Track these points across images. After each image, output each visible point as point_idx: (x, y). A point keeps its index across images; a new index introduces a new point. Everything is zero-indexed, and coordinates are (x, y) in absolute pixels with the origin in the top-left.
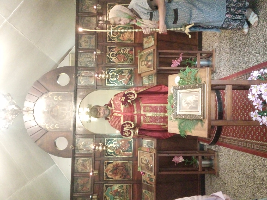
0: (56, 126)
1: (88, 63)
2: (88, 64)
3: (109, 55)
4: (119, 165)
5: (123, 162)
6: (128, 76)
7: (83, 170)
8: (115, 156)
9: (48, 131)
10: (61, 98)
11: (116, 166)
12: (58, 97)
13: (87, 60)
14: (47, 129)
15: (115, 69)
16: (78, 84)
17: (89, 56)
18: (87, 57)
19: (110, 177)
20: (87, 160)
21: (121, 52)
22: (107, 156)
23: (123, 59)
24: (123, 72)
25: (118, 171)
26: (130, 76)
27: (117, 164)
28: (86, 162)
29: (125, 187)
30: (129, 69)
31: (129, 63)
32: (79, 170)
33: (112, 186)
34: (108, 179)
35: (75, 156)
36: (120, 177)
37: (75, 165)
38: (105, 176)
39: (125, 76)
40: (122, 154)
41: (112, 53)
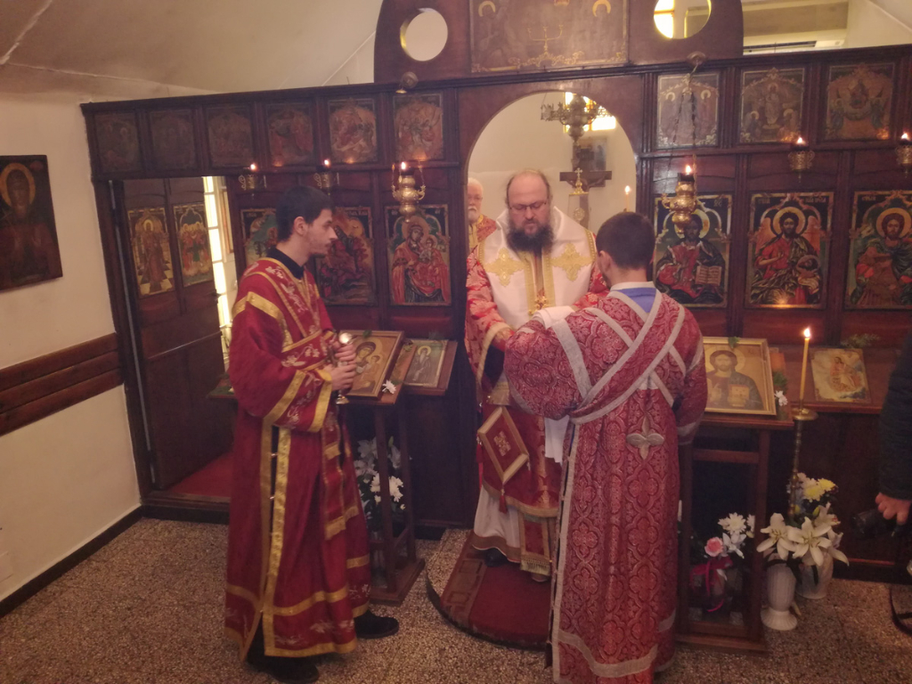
0: (486, 3)
1: (754, 116)
2: (749, 116)
3: (793, 203)
4: (360, 258)
5: (371, 274)
8: (391, 242)
10: (602, 9)
11: (356, 248)
15: (724, 231)
16: (662, 79)
17: (790, 116)
18: (784, 106)
21: (802, 256)
23: (771, 264)
24: (709, 264)
25: (341, 257)
26: (691, 292)
35: (381, 96)
36: (323, 264)
39: (695, 273)
40: (397, 268)
41: (802, 217)
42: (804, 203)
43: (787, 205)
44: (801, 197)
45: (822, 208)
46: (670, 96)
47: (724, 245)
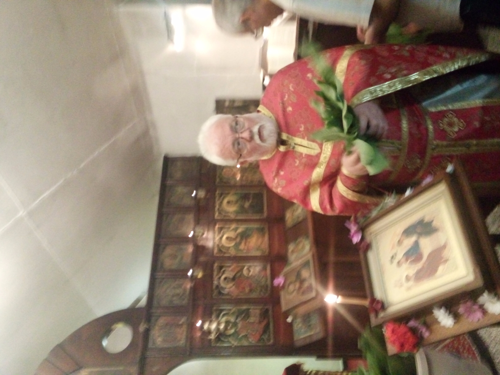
1: (175, 300)
6: (260, 322)
13: (171, 293)
15: (230, 310)
16: (150, 345)
21: (243, 274)
24: (248, 316)
26: (263, 323)
30: (262, 307)
31: (260, 294)
42: (219, 275)
44: (216, 276)
45: (221, 268)
47: (238, 309)
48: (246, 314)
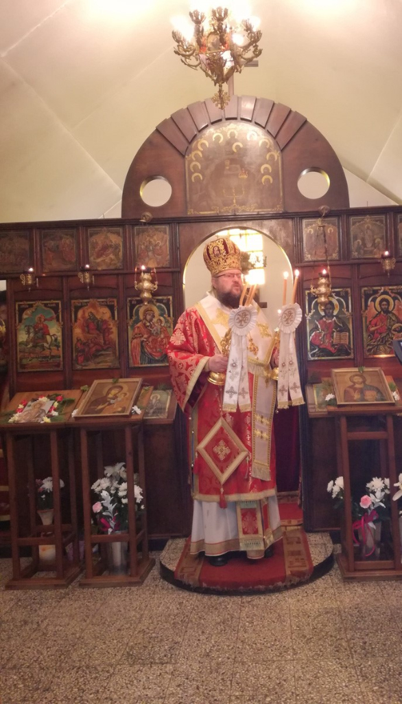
0: (196, 174)
1: (358, 242)
2: (356, 242)
3: (385, 293)
4: (107, 334)
5: (115, 345)
6: (333, 345)
7: (94, 248)
8: (131, 322)
9: (183, 156)
10: (268, 180)
11: (105, 327)
12: (269, 174)
13: (367, 237)
14: (188, 156)
15: (348, 310)
16: (304, 222)
17: (379, 243)
18: (375, 237)
19: (80, 314)
20: (117, 255)
21: (394, 324)
22: (129, 304)
23: (377, 329)
24: (341, 331)
25: (93, 334)
26: (332, 349)
27: (111, 330)
28: (113, 255)
29: (55, 352)
30: (352, 347)
31: (368, 345)
32: (93, 239)
33: (58, 320)
34: (73, 309)
35: (127, 226)
36: (78, 340)
37: (105, 228)
38: (81, 301)
39: (333, 337)
40: (135, 341)
41: (391, 301)
42: (392, 292)
43: (383, 294)
44: (390, 289)
46: (310, 231)
47: (349, 319)
48: (343, 329)
